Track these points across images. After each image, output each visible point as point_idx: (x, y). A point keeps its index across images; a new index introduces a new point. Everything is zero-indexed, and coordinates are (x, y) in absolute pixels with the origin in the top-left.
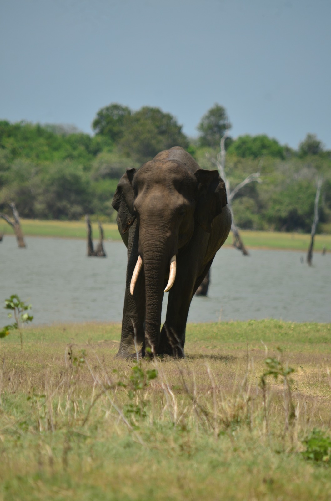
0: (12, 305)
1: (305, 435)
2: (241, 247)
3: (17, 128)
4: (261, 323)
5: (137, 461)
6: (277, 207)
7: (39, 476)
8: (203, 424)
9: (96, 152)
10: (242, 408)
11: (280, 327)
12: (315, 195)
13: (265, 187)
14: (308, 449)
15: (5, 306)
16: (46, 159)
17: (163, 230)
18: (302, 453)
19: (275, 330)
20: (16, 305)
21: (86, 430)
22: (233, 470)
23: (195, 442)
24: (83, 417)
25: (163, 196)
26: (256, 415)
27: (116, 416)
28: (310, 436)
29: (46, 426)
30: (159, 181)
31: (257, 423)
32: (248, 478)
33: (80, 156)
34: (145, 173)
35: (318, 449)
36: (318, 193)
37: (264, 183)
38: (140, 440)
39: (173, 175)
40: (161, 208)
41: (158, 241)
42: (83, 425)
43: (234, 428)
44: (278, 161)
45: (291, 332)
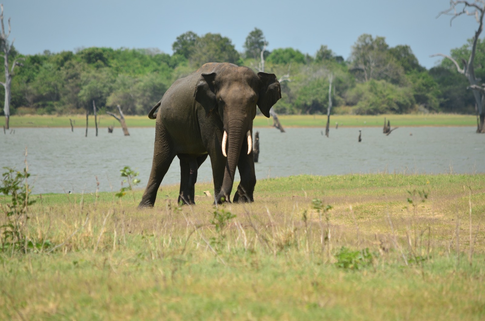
0: (126, 174)
1: (336, 252)
2: (279, 127)
3: (119, 52)
4: (297, 177)
5: (222, 276)
6: (303, 98)
7: (156, 289)
8: (265, 248)
9: (174, 67)
10: (291, 236)
11: (311, 180)
12: (328, 88)
13: (294, 84)
14: (339, 260)
15: (121, 175)
16: (140, 73)
17: (243, 113)
18: (335, 264)
19: (308, 182)
20: (129, 174)
21: (185, 256)
22: (289, 278)
23: (261, 261)
24: (182, 247)
25: (241, 90)
26: (301, 239)
27: (204, 246)
28: (339, 252)
29: (157, 255)
30: (237, 80)
31: (302, 245)
32: (300, 282)
33: (163, 70)
34: (227, 74)
35: (346, 260)
36: (330, 86)
37: (292, 81)
38: (223, 261)
39: (246, 76)
40: (241, 98)
41: (239, 120)
42: (182, 253)
43: (286, 250)
44: (301, 65)
45: (319, 183)
